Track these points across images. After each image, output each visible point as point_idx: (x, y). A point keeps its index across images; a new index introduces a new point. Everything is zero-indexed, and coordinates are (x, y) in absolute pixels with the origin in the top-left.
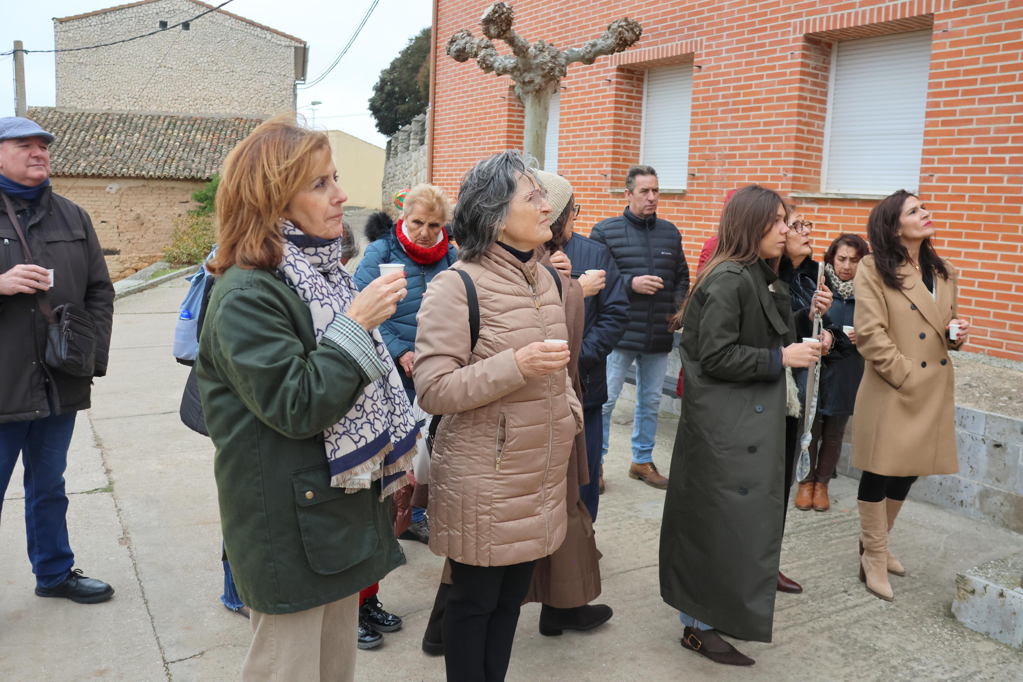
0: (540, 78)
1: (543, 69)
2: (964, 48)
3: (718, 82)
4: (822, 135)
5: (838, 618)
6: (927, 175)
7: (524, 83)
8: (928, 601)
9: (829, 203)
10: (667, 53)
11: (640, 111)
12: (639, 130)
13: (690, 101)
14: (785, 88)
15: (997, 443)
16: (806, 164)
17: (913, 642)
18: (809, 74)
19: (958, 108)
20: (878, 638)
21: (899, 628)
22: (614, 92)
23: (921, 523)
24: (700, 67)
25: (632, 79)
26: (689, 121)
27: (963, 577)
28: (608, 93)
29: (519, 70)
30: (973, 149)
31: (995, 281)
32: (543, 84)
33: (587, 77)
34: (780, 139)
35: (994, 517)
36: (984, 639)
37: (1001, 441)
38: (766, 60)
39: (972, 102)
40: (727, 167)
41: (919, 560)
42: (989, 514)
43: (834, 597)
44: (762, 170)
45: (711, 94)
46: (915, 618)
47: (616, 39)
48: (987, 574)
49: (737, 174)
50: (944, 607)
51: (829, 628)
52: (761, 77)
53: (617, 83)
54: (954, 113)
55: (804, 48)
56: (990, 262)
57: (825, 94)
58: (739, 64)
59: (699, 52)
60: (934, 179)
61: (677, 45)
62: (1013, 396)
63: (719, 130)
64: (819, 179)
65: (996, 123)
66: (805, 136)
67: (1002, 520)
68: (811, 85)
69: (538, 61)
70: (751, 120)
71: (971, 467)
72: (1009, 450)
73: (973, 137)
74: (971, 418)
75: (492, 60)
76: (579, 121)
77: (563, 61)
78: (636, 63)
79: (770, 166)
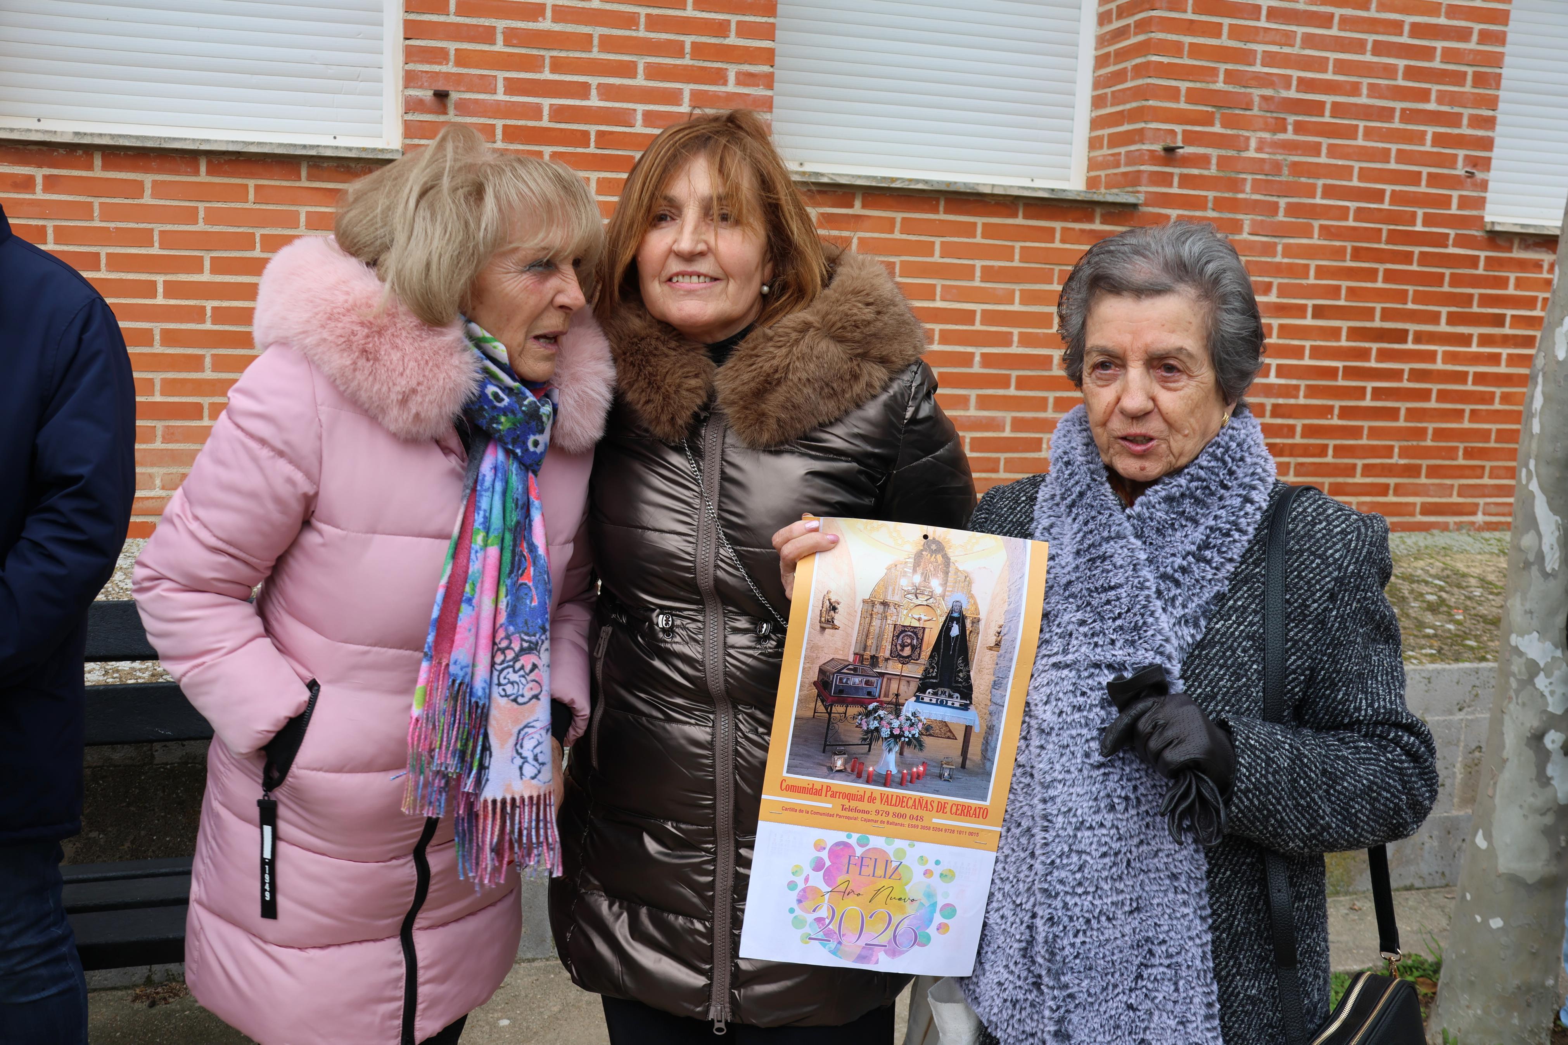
40: (1290, 135)
49: (1323, 159)
79: (1428, 147)
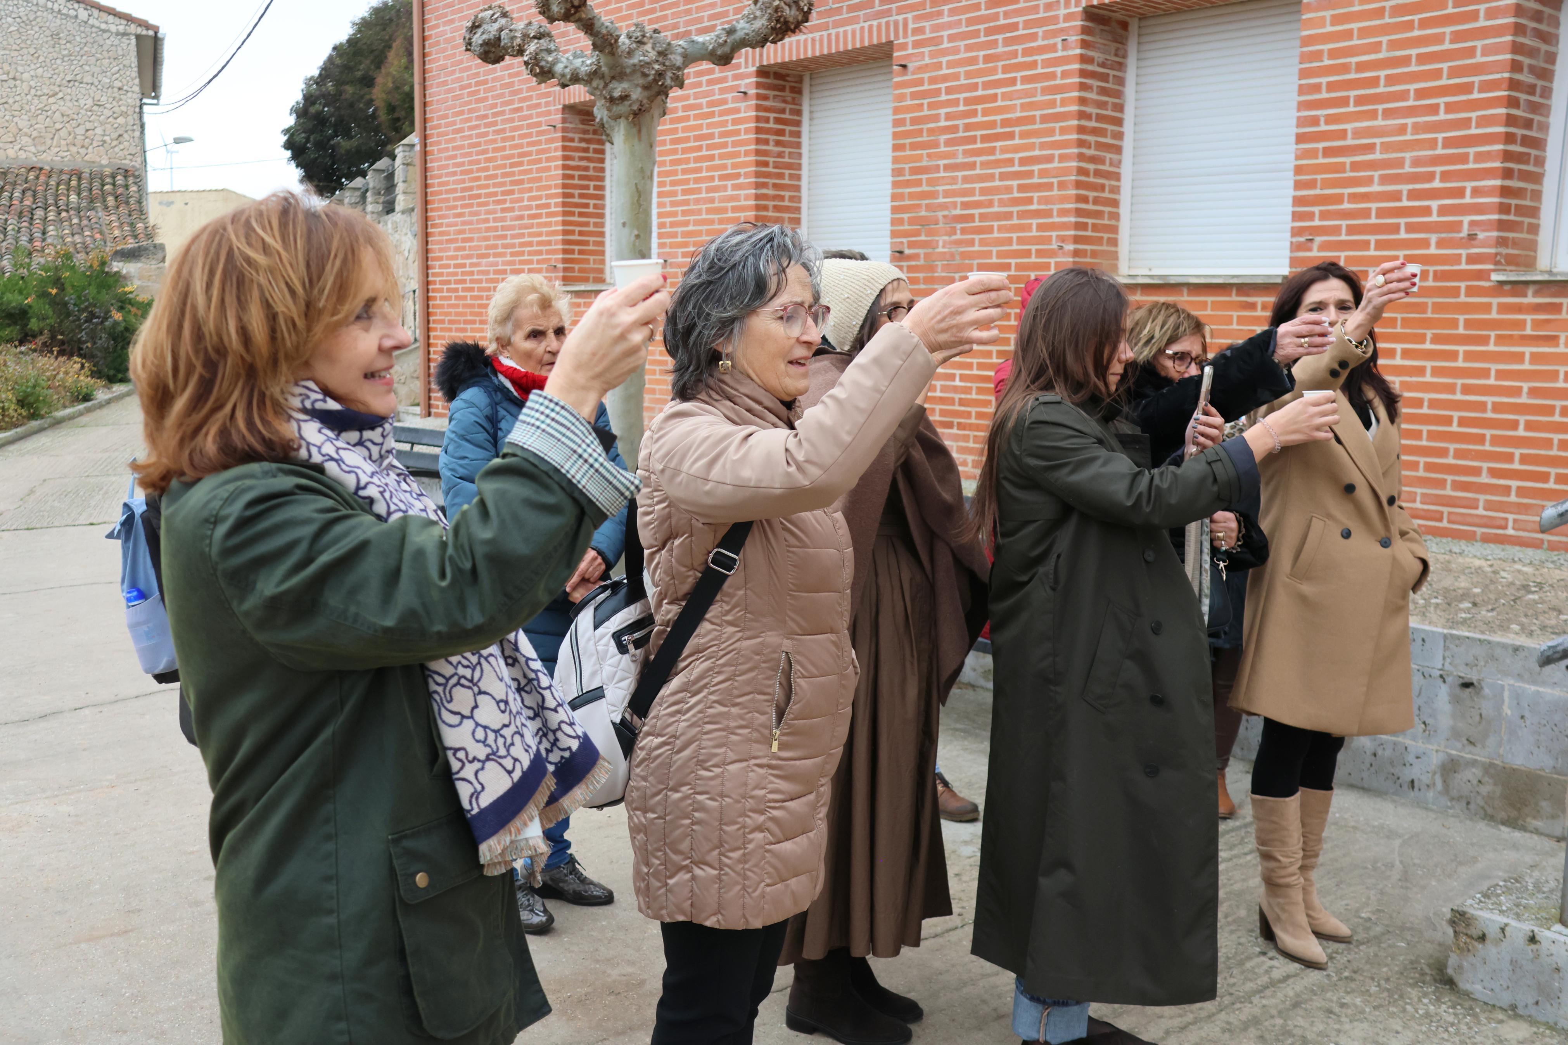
0: (639, 90)
1: (645, 75)
2: (1355, 26)
3: (938, 92)
4: (1117, 177)
5: (1264, 1002)
6: (1302, 239)
7: (612, 100)
8: (1401, 958)
9: (1139, 292)
10: (845, 43)
11: (798, 145)
12: (798, 178)
13: (890, 124)
14: (1055, 100)
15: (1466, 680)
16: (1095, 227)
17: (1397, 1032)
18: (1093, 75)
19: (1349, 127)
20: (1339, 1031)
21: (1367, 1010)
22: (754, 113)
23: (1353, 824)
24: (904, 66)
25: (782, 89)
26: (890, 159)
27: (1462, 914)
28: (742, 115)
29: (603, 77)
30: (1379, 193)
31: (1425, 410)
32: (645, 101)
33: (704, 88)
34: (1049, 187)
35: (1468, 803)
36: (1509, 1017)
37: (1473, 676)
38: (1020, 52)
39: (1373, 115)
40: (958, 236)
41: (1367, 888)
42: (1459, 799)
43: (1249, 965)
44: (1020, 241)
45: (926, 112)
46: (1388, 990)
47: (770, 20)
48: (1500, 904)
49: (977, 248)
50: (1429, 965)
51: (1255, 1021)
52: (1013, 82)
53: (759, 97)
54: (1343, 134)
55: (1085, 30)
56: (1414, 379)
57: (1120, 108)
58: (973, 61)
59: (901, 41)
60: (1315, 246)
61: (862, 28)
62: (1478, 600)
63: (942, 174)
64: (1116, 252)
65: (1413, 150)
66: (1091, 179)
67: (1483, 808)
68: (1098, 94)
69: (635, 60)
70: (998, 156)
71: (1424, 723)
72: (1487, 691)
73: (1376, 174)
74: (1420, 642)
75: (550, 59)
76: (692, 165)
77: (678, 60)
78: (791, 62)
79: (1034, 233)
